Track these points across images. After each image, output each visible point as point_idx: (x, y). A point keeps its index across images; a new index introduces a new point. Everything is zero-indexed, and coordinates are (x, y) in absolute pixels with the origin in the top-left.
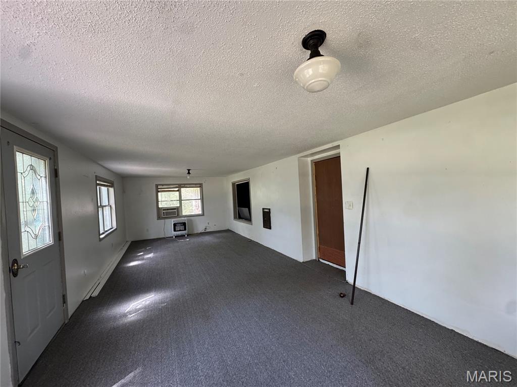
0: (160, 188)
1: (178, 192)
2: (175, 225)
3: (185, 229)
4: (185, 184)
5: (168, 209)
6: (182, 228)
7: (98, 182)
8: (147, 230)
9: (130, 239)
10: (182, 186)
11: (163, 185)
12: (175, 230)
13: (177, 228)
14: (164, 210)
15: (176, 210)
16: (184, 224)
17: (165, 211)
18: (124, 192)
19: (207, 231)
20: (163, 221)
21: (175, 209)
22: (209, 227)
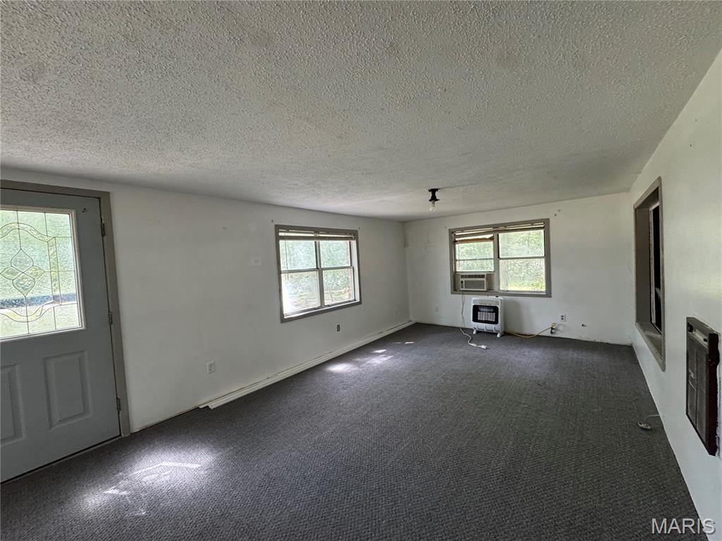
0: (460, 236)
1: (491, 243)
2: (476, 309)
3: (496, 322)
4: (505, 225)
5: (470, 276)
6: (491, 317)
7: (281, 234)
8: (437, 310)
9: (414, 319)
10: (501, 228)
11: (462, 230)
12: (475, 319)
13: (481, 316)
14: (462, 276)
15: (484, 279)
16: (495, 310)
17: (464, 280)
18: (405, 244)
19: (558, 335)
20: (459, 297)
21: (483, 276)
22: (565, 326)
